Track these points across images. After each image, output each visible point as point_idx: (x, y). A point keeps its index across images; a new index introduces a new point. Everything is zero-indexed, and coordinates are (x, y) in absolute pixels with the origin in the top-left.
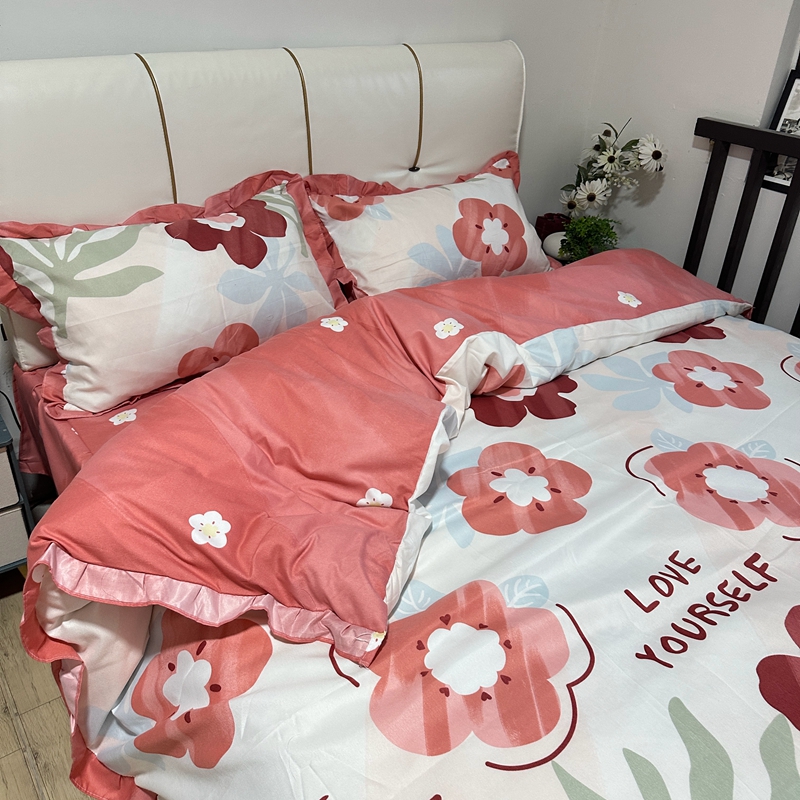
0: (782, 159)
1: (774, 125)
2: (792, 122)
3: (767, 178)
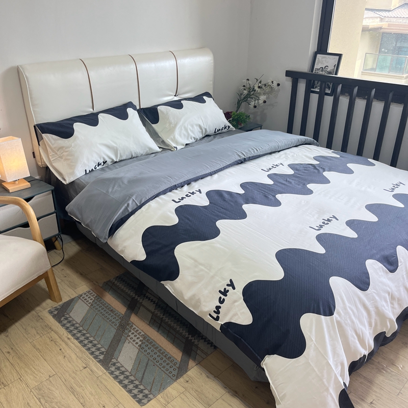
0: (316, 82)
1: (312, 71)
2: (318, 69)
3: (312, 89)
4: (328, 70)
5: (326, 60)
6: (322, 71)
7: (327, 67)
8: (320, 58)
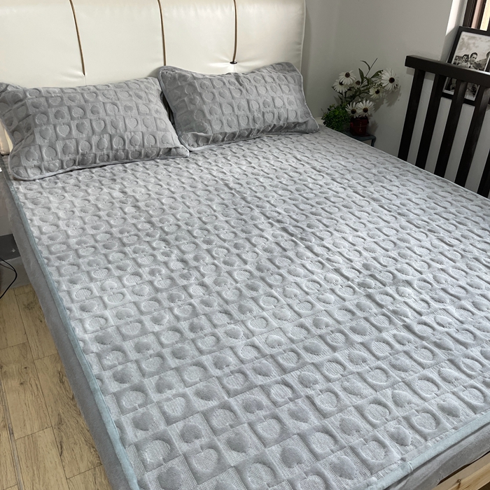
2: (460, 58)
3: (446, 91)
4: (476, 61)
5: (474, 44)
6: (466, 61)
7: (475, 56)
8: (466, 39)
